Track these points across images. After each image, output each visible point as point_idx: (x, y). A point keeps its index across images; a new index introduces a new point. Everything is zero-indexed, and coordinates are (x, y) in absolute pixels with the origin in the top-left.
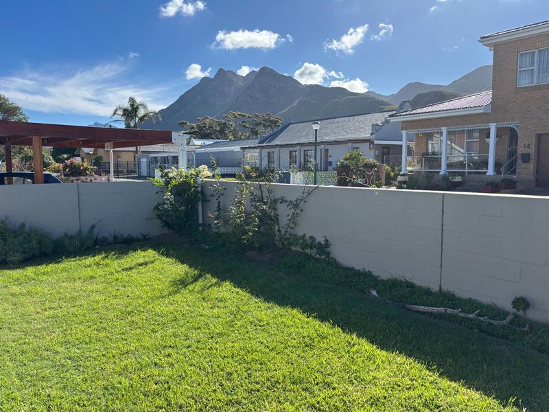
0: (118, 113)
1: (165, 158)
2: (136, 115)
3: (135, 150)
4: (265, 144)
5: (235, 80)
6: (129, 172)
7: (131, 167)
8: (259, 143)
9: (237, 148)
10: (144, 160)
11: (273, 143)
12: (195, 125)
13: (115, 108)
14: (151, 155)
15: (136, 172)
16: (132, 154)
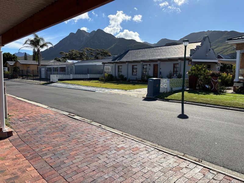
0: (28, 42)
1: (56, 68)
2: (38, 45)
3: (38, 64)
4: (116, 61)
5: (86, 34)
6: (34, 76)
7: (36, 73)
8: (112, 61)
9: (100, 63)
10: (43, 69)
11: (122, 60)
12: (68, 54)
13: (26, 40)
14: (47, 67)
15: (38, 76)
16: (36, 66)
